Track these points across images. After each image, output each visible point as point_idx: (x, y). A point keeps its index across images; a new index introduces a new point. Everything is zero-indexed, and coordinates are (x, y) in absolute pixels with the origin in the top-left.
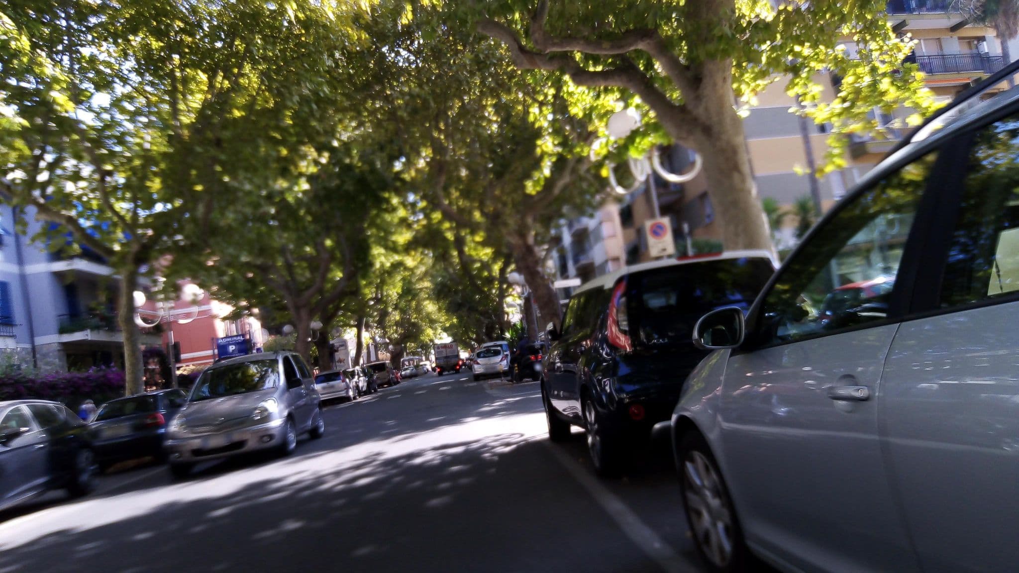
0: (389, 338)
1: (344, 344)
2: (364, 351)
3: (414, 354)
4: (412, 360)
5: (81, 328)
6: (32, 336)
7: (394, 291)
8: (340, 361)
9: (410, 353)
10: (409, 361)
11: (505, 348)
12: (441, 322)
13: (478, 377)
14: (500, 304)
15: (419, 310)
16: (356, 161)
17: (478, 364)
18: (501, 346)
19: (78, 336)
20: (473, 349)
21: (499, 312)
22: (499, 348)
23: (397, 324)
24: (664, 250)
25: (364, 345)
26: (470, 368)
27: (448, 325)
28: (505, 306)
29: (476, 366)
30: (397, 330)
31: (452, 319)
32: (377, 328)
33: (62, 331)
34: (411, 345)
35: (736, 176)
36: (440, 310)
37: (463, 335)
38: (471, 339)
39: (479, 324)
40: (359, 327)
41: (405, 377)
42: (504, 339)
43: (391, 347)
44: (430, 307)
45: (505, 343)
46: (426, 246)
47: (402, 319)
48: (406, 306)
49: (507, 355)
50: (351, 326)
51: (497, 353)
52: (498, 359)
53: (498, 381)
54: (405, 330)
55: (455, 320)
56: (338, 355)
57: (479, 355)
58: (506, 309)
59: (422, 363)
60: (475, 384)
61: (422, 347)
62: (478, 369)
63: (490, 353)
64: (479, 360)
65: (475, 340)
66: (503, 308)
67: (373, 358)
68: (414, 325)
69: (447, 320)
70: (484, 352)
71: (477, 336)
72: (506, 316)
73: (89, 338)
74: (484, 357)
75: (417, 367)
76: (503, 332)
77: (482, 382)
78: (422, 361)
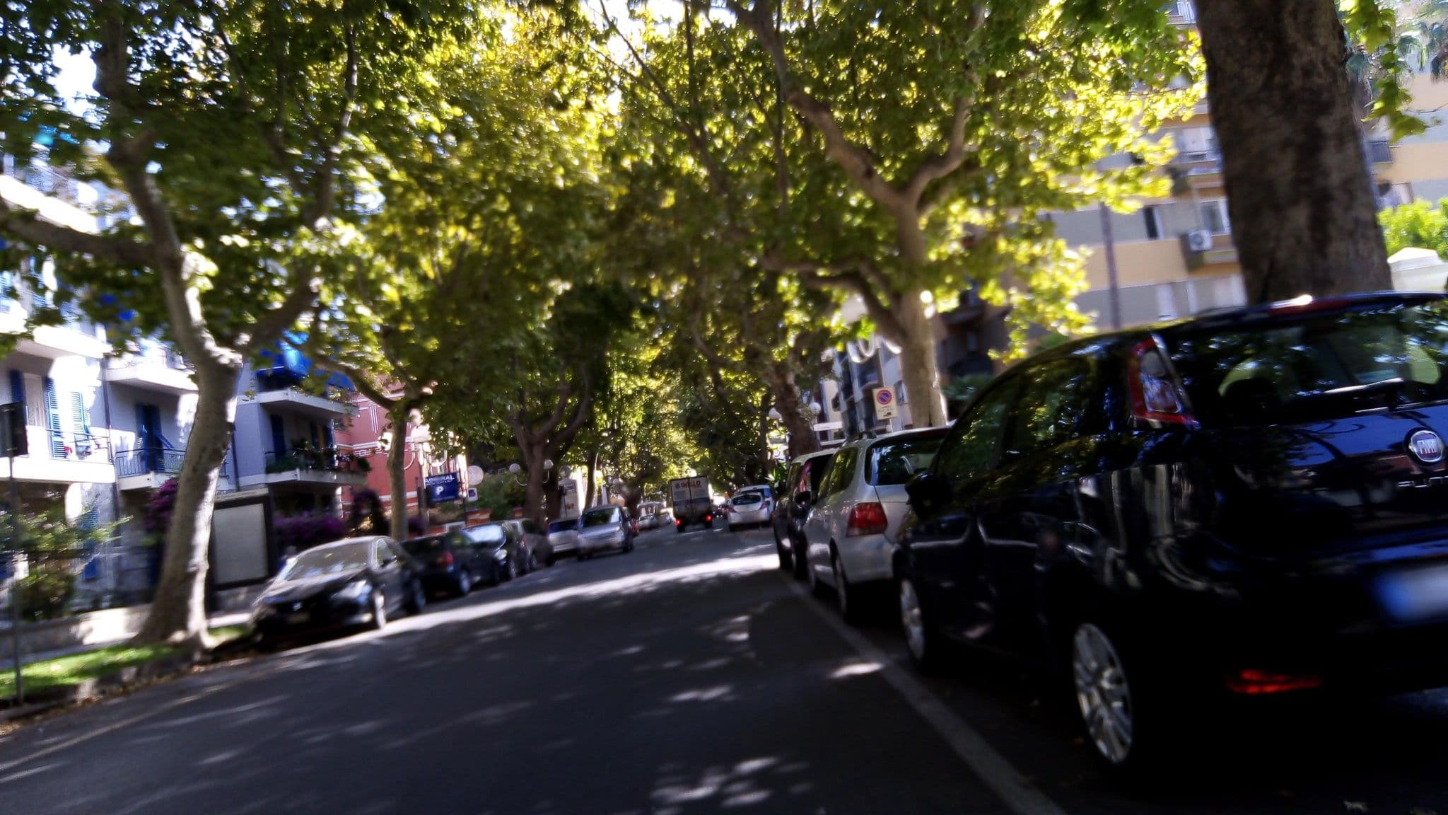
0: (623, 478)
1: (573, 485)
2: (596, 495)
3: (653, 498)
4: (651, 506)
5: (291, 468)
6: (237, 476)
7: (633, 420)
8: (568, 507)
9: (647, 497)
10: (646, 507)
11: (766, 494)
12: (688, 456)
13: (735, 528)
14: (763, 439)
15: (660, 441)
16: (599, 279)
17: (734, 511)
18: (762, 491)
19: (287, 476)
20: (731, 493)
21: (762, 446)
22: (759, 494)
23: (634, 459)
24: (889, 414)
25: (597, 488)
26: (726, 517)
27: (697, 460)
28: (768, 441)
29: (732, 515)
30: (633, 467)
31: (704, 452)
32: (610, 465)
33: (269, 470)
34: (649, 486)
35: (922, 371)
36: (687, 439)
37: (717, 474)
38: (729, 479)
39: (737, 460)
40: (591, 466)
41: (644, 529)
42: (766, 482)
43: (625, 489)
44: (675, 436)
45: (766, 487)
46: (674, 366)
47: (640, 452)
48: (645, 437)
49: (768, 503)
50: (581, 464)
51: (756, 499)
52: (758, 506)
53: (756, 532)
54: (643, 467)
55: (707, 454)
56: (567, 500)
57: (735, 502)
58: (770, 446)
59: (663, 511)
60: (730, 535)
61: (662, 489)
62: (734, 518)
63: (748, 499)
64: (736, 508)
65: (734, 481)
66: (766, 444)
67: (605, 502)
68: (655, 460)
69: (696, 453)
70: (741, 498)
71: (736, 475)
72: (769, 454)
73: (299, 478)
74: (742, 504)
75: (658, 515)
76: (765, 473)
77: (738, 533)
78: (663, 507)
